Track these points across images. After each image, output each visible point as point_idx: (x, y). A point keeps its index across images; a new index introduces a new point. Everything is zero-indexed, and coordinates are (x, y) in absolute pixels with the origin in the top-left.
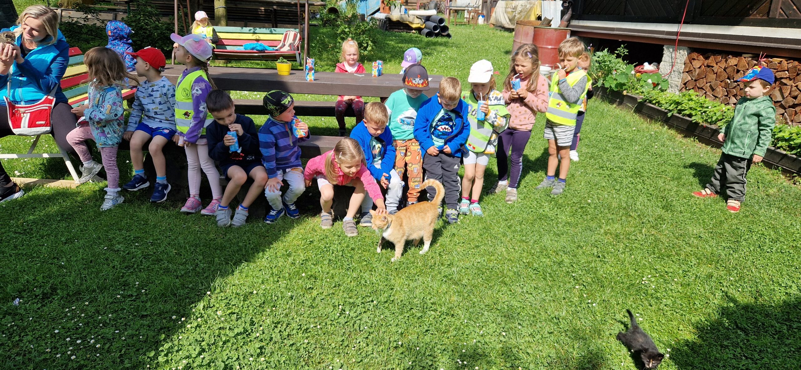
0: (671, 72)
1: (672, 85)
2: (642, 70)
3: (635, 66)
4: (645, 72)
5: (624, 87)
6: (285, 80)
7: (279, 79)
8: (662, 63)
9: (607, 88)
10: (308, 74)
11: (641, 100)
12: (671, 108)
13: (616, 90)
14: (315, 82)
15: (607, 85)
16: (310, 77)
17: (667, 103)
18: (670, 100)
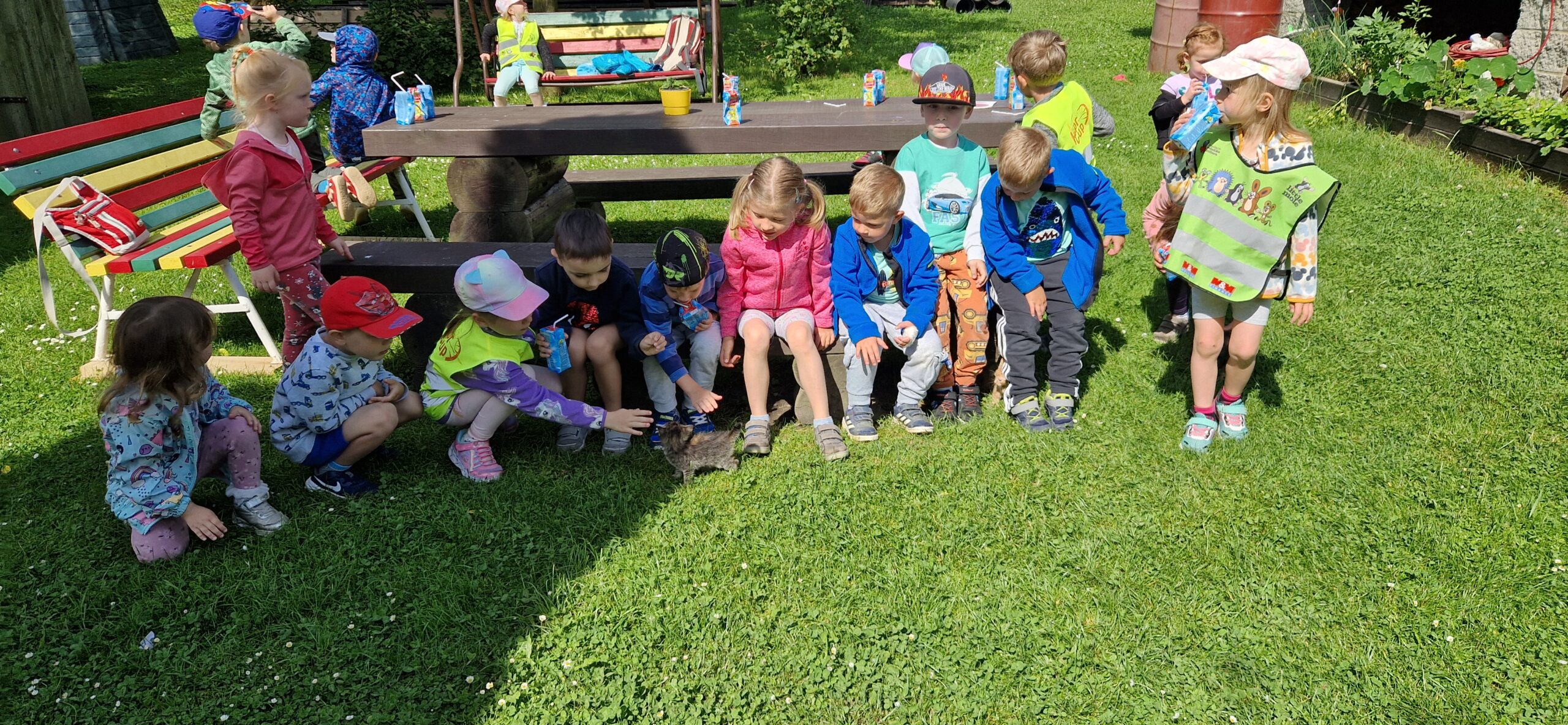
0: (1539, 53)
1: (1543, 80)
2: (1468, 51)
3: (1450, 43)
4: (1476, 55)
5: (1426, 94)
6: (680, 127)
7: (667, 125)
8: (1516, 34)
9: (1384, 98)
10: (727, 110)
11: (1470, 121)
12: (1548, 136)
13: (1406, 100)
14: (743, 126)
15: (1383, 91)
16: (733, 116)
17: (1535, 124)
18: (1543, 117)
